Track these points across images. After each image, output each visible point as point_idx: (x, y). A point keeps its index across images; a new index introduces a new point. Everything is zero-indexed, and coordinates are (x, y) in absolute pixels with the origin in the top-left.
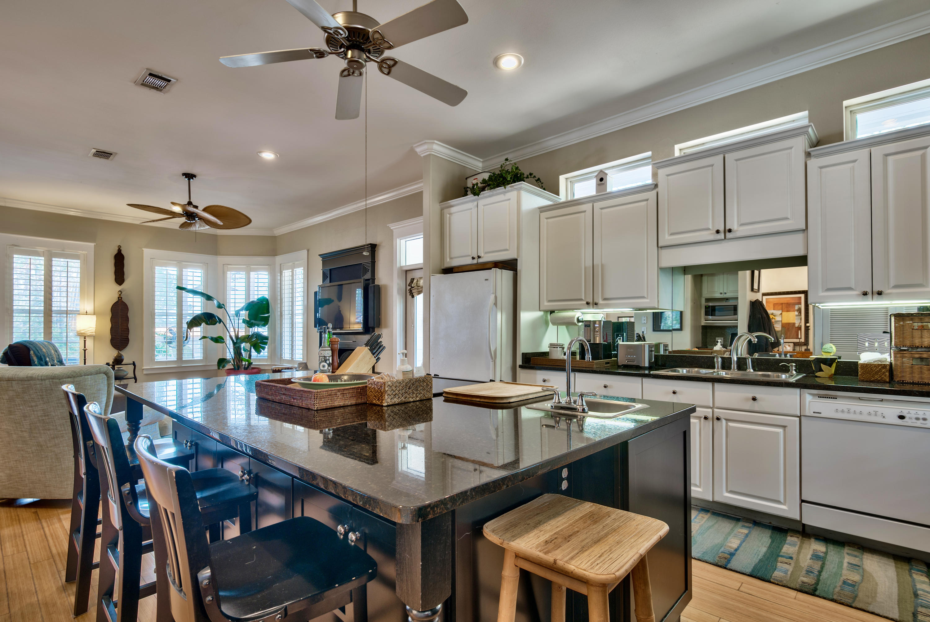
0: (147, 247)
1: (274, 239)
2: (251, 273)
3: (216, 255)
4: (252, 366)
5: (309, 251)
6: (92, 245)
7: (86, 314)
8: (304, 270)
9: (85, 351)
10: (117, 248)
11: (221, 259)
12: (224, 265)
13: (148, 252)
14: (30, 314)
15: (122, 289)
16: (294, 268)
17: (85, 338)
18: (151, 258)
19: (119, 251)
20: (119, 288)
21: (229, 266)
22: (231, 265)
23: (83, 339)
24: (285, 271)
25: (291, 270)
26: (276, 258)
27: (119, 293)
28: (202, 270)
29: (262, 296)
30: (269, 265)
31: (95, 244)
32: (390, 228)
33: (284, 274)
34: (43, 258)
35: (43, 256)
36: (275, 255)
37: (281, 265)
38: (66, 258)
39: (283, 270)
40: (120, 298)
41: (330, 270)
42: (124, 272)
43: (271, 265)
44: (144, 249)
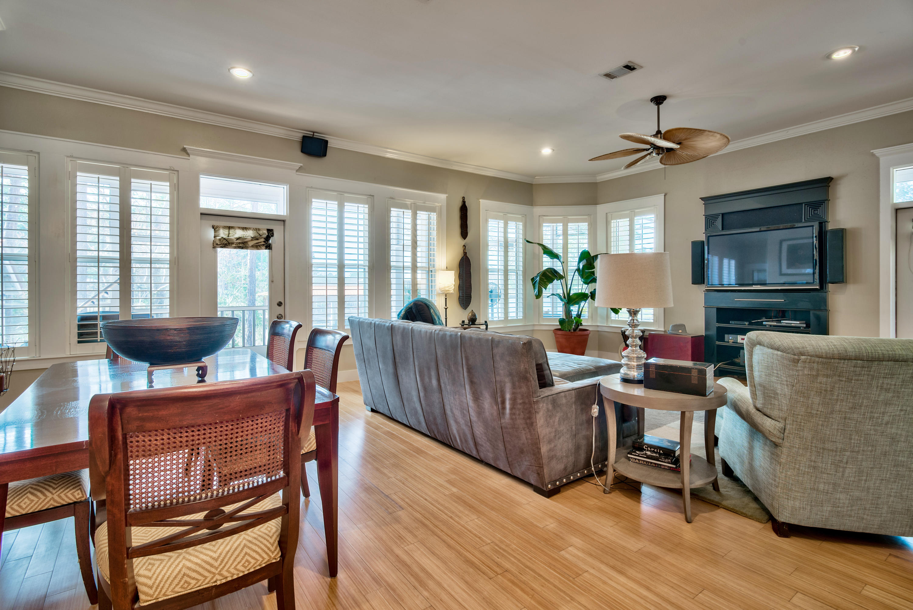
0: (483, 198)
2: (569, 224)
3: (532, 205)
4: (580, 327)
5: (666, 196)
6: (445, 196)
7: (447, 270)
8: (657, 217)
9: (446, 309)
10: (462, 200)
11: (538, 210)
12: (539, 216)
13: (484, 203)
15: (465, 243)
16: (635, 216)
17: (446, 295)
18: (485, 210)
19: (464, 202)
20: (463, 242)
21: (545, 218)
22: (547, 216)
23: (444, 296)
24: (615, 221)
25: (628, 219)
26: (598, 207)
27: (464, 248)
28: (522, 222)
29: (584, 249)
30: (589, 215)
31: (447, 195)
32: (873, 155)
33: (612, 224)
34: (410, 211)
35: (411, 209)
36: (596, 204)
37: (608, 214)
38: (427, 211)
39: (612, 220)
40: (465, 253)
41: (723, 214)
42: (467, 224)
43: (591, 215)
44: (481, 200)
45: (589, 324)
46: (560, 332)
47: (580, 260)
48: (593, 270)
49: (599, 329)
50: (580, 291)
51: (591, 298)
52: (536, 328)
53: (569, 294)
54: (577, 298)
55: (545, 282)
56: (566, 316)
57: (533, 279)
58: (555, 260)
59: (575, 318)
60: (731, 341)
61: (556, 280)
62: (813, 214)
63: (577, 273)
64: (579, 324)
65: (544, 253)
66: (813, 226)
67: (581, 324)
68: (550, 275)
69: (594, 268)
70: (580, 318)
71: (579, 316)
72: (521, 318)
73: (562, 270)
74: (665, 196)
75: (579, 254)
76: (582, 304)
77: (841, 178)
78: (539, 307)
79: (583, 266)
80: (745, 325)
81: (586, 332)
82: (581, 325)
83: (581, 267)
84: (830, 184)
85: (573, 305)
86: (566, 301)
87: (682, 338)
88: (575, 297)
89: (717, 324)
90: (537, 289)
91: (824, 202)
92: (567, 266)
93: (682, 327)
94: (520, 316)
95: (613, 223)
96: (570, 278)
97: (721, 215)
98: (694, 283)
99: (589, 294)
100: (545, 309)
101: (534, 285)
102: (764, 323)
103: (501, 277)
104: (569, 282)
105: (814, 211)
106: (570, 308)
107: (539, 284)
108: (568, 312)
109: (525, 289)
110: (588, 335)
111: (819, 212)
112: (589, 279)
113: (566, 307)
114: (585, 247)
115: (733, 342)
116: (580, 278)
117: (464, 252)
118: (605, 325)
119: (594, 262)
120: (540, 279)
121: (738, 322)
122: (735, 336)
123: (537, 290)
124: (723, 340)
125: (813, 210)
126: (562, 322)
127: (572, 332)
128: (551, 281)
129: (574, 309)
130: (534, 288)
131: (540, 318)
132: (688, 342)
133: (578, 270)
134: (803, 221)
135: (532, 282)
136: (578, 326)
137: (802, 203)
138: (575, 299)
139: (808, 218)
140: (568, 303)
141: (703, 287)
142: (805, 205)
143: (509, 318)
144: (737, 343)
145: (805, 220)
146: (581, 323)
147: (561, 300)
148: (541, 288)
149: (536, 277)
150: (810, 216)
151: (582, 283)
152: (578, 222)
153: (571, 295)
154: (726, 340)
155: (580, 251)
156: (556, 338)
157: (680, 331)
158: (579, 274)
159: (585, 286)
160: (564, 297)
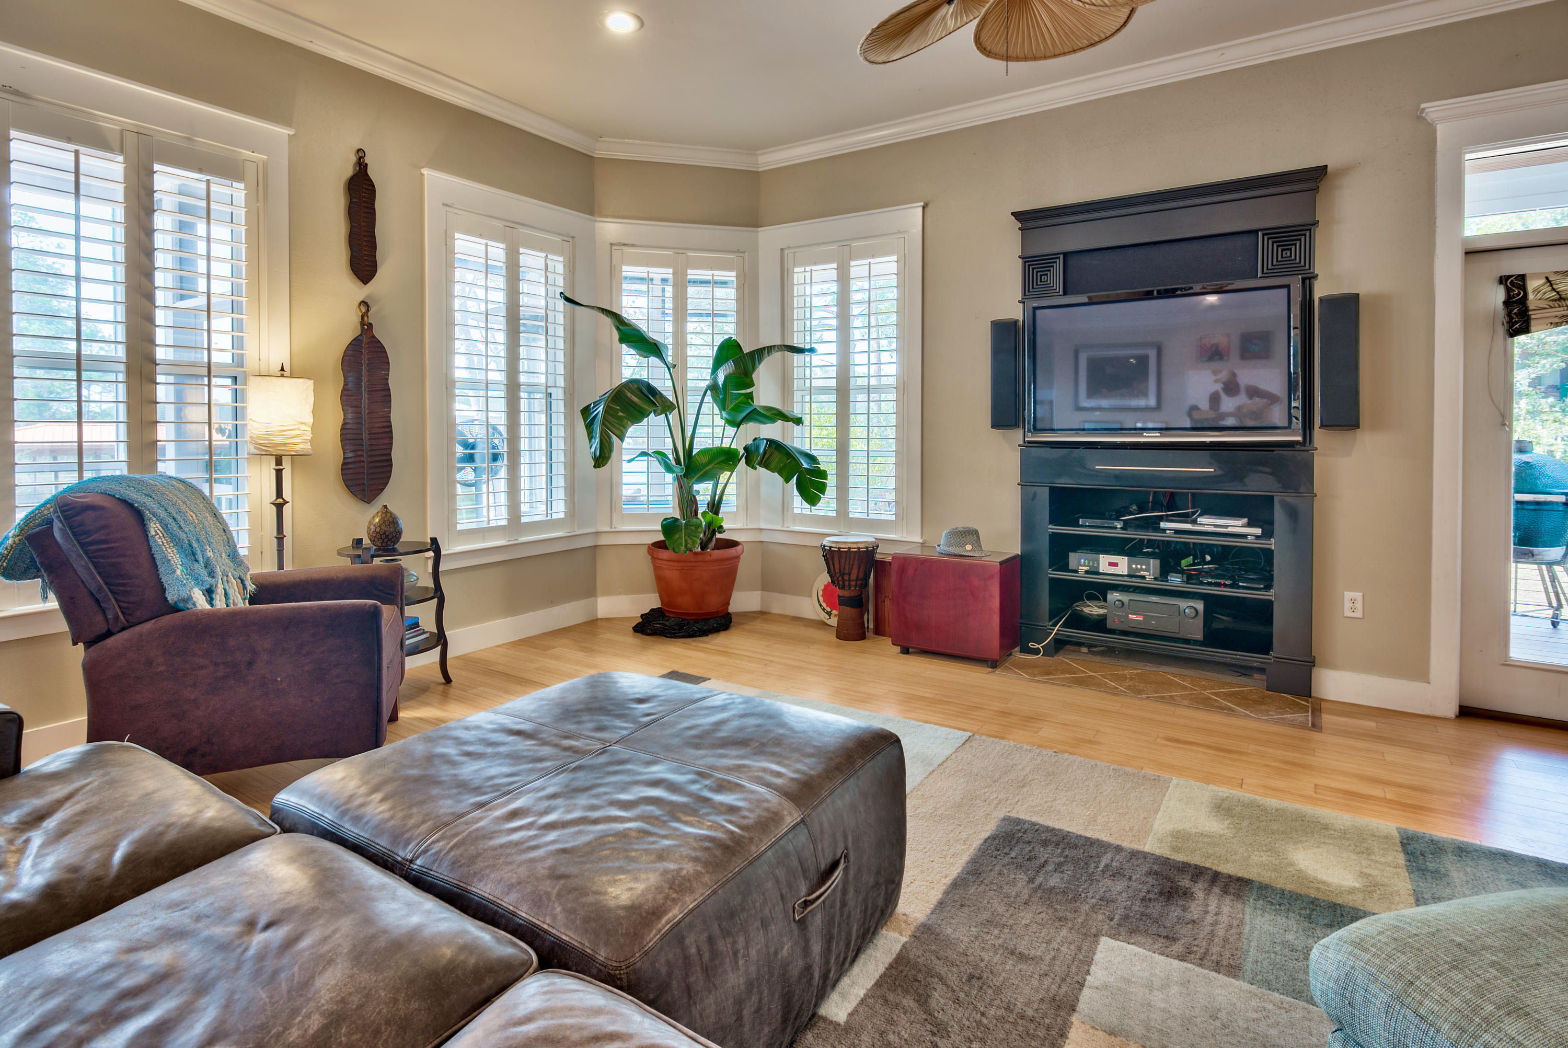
0: (433, 163)
1: (752, 178)
2: (690, 271)
3: (592, 213)
4: (719, 537)
5: (928, 210)
6: (284, 132)
7: (282, 376)
9: (279, 507)
10: (354, 159)
11: (607, 228)
12: (611, 244)
13: (436, 180)
14: (79, 370)
15: (369, 296)
16: (851, 259)
17: (279, 461)
18: (444, 205)
19: (361, 168)
20: (361, 292)
21: (628, 249)
22: (632, 245)
23: (273, 465)
24: (802, 269)
25: (835, 265)
26: (760, 234)
27: (363, 309)
28: (561, 254)
29: (726, 337)
30: (738, 251)
31: (291, 132)
32: (1420, 118)
33: (795, 276)
34: (120, 158)
35: (122, 151)
36: (758, 226)
37: (786, 252)
38: (200, 171)
39: (794, 266)
40: (366, 327)
41: (1066, 255)
42: (375, 237)
43: (744, 252)
44: (425, 171)
45: (739, 526)
46: (664, 554)
47: (718, 363)
48: (749, 391)
49: (764, 537)
50: (717, 443)
51: (747, 463)
52: (604, 541)
53: (689, 452)
54: (710, 462)
55: (620, 419)
56: (681, 510)
57: (586, 411)
58: (654, 360)
59: (704, 514)
60: (1083, 569)
61: (652, 415)
62: (1280, 258)
63: (709, 398)
64: (714, 529)
65: (622, 341)
66: (1288, 287)
67: (721, 529)
68: (635, 399)
69: (751, 384)
70: (717, 512)
71: (715, 507)
72: (562, 515)
73: (672, 389)
74: (924, 208)
75: (716, 348)
76: (724, 477)
77: (1344, 171)
78: (613, 486)
79: (726, 378)
80: (1116, 528)
81: (732, 551)
82: (720, 533)
83: (721, 380)
84: (1322, 185)
85: (701, 480)
86: (679, 470)
87: (976, 565)
88: (704, 460)
89: (1050, 526)
90: (598, 440)
91: (1310, 230)
92: (685, 380)
93: (971, 534)
94: (559, 510)
95: (799, 274)
96: (691, 410)
97: (1061, 257)
98: (996, 424)
99: (742, 452)
100: (627, 491)
101: (589, 426)
102: (1163, 525)
103: (499, 405)
104: (690, 420)
105: (1283, 250)
106: (691, 488)
107: (603, 424)
108: (688, 502)
109: (571, 439)
110: (738, 557)
111: (1296, 252)
112: (741, 412)
113: (681, 487)
114: (729, 329)
115: (1087, 572)
116: (717, 410)
117: (362, 324)
118: (779, 528)
119: (754, 369)
120: (607, 411)
121: (1098, 522)
122: (1093, 556)
123: (596, 442)
124: (1065, 568)
125: (1280, 249)
126: (670, 527)
127: (696, 553)
128: (637, 415)
129: (703, 491)
130: (591, 437)
131: (614, 515)
132: (991, 577)
133: (713, 387)
134: (1259, 275)
135: (585, 420)
136: (714, 532)
137: (1256, 232)
138: (704, 466)
139: (1270, 267)
140: (685, 475)
141: (1017, 436)
142: (1264, 235)
143: (524, 520)
144: (1099, 573)
145: (1263, 273)
146: (721, 527)
147: (669, 469)
148: (610, 437)
149: (596, 404)
150: (1275, 263)
151: (723, 422)
152: (711, 269)
153: (695, 452)
154: (1072, 566)
155: (719, 340)
156: (657, 569)
157: (969, 547)
158: (715, 400)
159: (731, 431)
160: (678, 461)
